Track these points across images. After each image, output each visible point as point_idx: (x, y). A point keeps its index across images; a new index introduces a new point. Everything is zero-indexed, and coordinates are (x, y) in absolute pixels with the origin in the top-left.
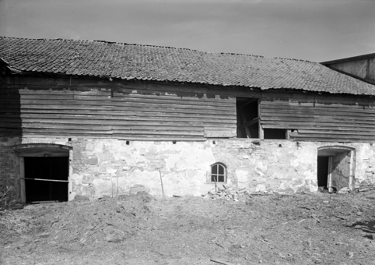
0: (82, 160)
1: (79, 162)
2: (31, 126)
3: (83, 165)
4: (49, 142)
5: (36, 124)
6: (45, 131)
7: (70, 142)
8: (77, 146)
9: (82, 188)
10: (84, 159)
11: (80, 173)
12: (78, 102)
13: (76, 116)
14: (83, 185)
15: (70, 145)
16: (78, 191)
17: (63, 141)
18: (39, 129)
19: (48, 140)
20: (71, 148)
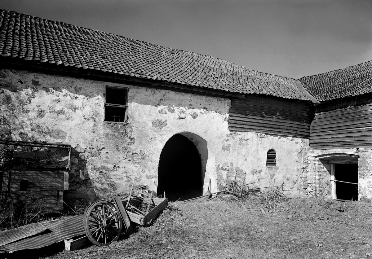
0: (368, 167)
1: (365, 169)
2: (329, 140)
3: (369, 172)
4: (341, 153)
5: (333, 139)
6: (339, 144)
7: (358, 151)
8: (363, 154)
9: (367, 192)
10: (369, 166)
11: (365, 178)
12: (367, 116)
13: (365, 128)
14: (368, 188)
15: (357, 154)
16: (364, 194)
17: (351, 151)
18: (335, 142)
19: (340, 151)
20: (359, 156)
